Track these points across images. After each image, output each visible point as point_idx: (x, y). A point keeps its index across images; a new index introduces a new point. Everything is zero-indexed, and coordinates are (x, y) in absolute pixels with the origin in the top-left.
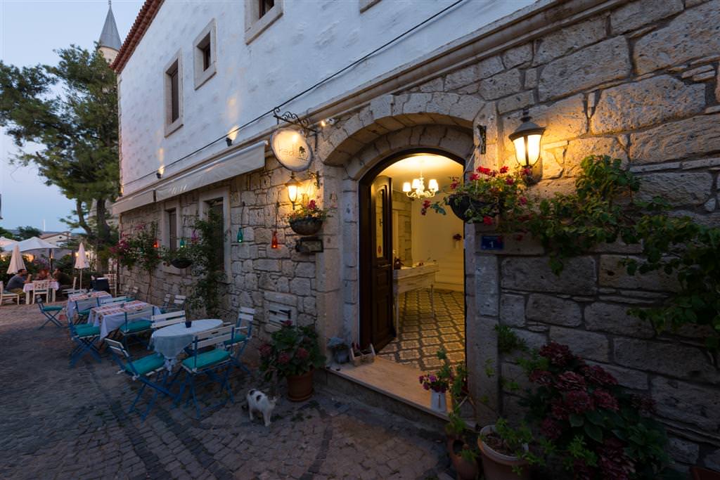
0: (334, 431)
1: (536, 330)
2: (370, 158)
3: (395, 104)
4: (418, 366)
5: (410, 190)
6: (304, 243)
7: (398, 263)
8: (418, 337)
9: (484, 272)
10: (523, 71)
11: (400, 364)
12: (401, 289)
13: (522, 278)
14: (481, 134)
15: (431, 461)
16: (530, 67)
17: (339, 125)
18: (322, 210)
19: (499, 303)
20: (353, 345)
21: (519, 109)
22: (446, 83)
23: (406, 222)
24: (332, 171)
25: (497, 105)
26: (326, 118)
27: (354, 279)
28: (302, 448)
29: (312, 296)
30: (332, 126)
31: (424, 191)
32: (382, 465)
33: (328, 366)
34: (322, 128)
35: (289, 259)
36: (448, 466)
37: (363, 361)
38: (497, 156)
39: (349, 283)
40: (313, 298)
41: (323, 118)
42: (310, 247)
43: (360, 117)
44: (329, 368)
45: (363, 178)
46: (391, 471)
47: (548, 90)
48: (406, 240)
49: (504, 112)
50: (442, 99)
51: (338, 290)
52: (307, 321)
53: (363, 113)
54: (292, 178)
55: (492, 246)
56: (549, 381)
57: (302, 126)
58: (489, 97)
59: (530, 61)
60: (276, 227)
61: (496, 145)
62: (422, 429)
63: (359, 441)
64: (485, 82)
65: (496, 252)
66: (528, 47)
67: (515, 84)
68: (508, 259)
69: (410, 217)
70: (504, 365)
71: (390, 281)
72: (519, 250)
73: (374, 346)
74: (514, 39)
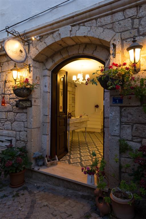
0: (37, 200)
1: (137, 141)
2: (58, 59)
3: (72, 31)
4: (79, 165)
5: (76, 80)
6: (21, 103)
7: (70, 115)
8: (79, 152)
9: (113, 115)
10: (133, 20)
11: (71, 165)
12: (71, 128)
13: (131, 117)
14: (114, 48)
15: (87, 209)
16: (136, 18)
17: (41, 40)
18: (32, 84)
19: (120, 129)
20: (47, 156)
21: (131, 38)
22: (97, 22)
23: (73, 97)
24: (37, 65)
25: (121, 35)
26: (35, 36)
27: (48, 122)
28: (19, 210)
29: (25, 131)
30: (38, 40)
31: (83, 80)
32: (63, 213)
33: (33, 168)
34: (32, 41)
35: (12, 111)
36: (96, 210)
37: (52, 164)
38: (120, 59)
39: (45, 124)
40: (25, 132)
41: (34, 35)
42: (24, 105)
43: (54, 36)
44: (33, 169)
45: (53, 70)
46: (68, 215)
47: (143, 30)
48: (72, 107)
49: (124, 38)
50: (96, 30)
51: (39, 127)
52: (21, 145)
53: (55, 34)
54: (15, 66)
55: (118, 102)
56: (143, 162)
57: (21, 38)
58: (118, 31)
59: (136, 15)
60: (4, 94)
61: (120, 54)
62: (82, 195)
63: (50, 203)
64: (116, 23)
65: (119, 105)
66: (135, 9)
67: (129, 26)
68: (124, 108)
69: (75, 95)
70: (122, 159)
71: (66, 124)
72: (130, 104)
73: (58, 157)
74: (129, 4)
